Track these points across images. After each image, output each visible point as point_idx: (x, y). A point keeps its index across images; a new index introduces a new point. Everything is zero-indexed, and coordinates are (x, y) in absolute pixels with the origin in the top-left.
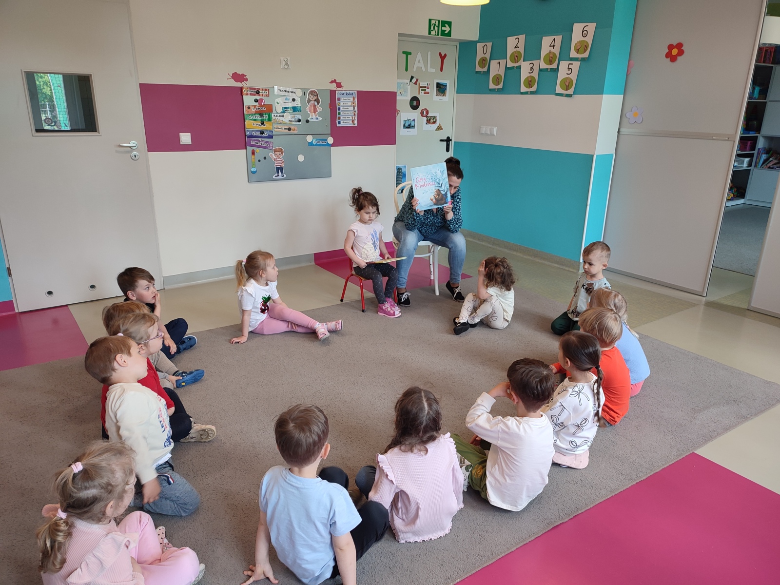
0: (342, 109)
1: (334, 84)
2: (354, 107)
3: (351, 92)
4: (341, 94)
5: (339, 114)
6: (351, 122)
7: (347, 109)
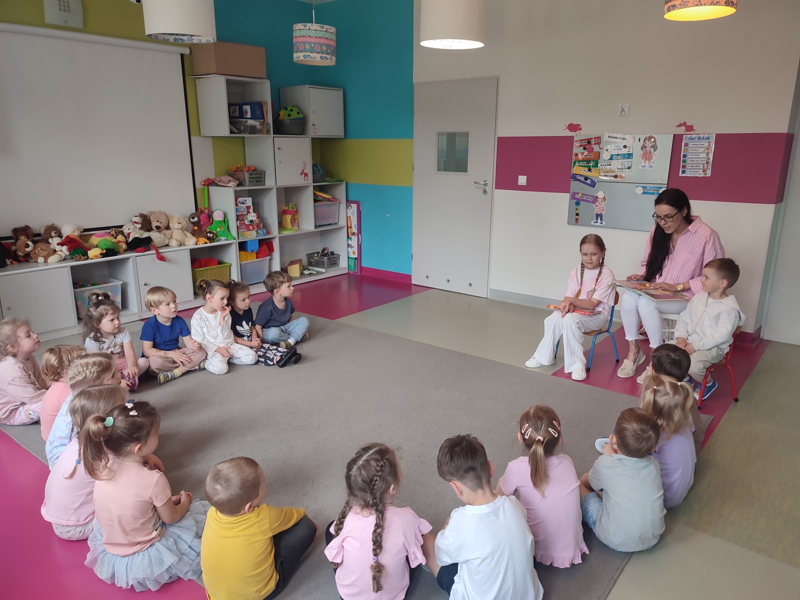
0: (688, 156)
1: (683, 128)
2: (708, 154)
3: (706, 136)
4: (691, 138)
5: (684, 161)
6: (701, 171)
7: (698, 156)
